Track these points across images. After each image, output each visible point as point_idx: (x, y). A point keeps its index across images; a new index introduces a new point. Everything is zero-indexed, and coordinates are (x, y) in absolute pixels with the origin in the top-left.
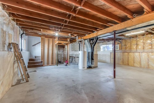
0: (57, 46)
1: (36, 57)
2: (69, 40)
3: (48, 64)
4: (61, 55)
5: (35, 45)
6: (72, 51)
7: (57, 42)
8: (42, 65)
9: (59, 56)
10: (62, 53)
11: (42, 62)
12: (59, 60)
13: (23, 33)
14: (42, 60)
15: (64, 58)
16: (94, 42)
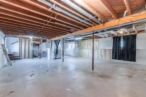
0: (32, 44)
1: (14, 53)
2: (42, 41)
3: (25, 58)
4: (36, 51)
5: (13, 43)
6: (46, 48)
7: (32, 42)
8: (20, 58)
9: (35, 52)
10: (38, 50)
11: (20, 56)
12: (35, 55)
13: (6, 37)
14: (20, 54)
15: (39, 53)
16: (57, 43)
